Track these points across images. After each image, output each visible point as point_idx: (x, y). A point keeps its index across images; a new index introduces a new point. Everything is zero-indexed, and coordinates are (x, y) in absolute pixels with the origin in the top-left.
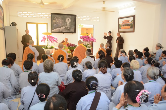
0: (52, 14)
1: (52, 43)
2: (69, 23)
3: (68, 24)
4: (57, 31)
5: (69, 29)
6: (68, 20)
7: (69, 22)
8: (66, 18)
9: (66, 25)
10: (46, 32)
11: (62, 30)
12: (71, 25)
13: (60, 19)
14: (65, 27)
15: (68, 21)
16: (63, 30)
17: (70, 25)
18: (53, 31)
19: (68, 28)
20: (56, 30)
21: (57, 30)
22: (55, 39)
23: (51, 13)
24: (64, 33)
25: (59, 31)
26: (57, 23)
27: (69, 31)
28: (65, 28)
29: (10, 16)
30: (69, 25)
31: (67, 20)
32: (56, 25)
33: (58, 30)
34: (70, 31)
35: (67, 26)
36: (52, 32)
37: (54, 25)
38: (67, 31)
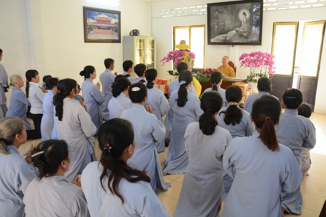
0: (209, 6)
2: (247, 21)
3: (242, 23)
4: (221, 40)
5: (245, 34)
6: (244, 14)
7: (245, 20)
8: (239, 10)
9: (240, 26)
11: (230, 37)
13: (225, 15)
14: (237, 31)
15: (244, 16)
16: (232, 39)
17: (248, 25)
19: (243, 33)
20: (218, 39)
21: (220, 38)
23: (208, 4)
26: (220, 24)
27: (245, 41)
28: (237, 34)
29: (152, 18)
30: (245, 25)
31: (241, 16)
32: (217, 29)
33: (222, 38)
34: (249, 40)
35: (241, 30)
37: (214, 28)
38: (241, 40)
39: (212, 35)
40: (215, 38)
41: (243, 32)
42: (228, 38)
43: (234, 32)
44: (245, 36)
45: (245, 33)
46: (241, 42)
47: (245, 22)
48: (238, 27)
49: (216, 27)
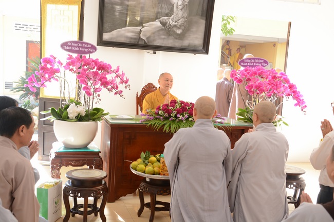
1: (89, 94)
2: (184, 7)
3: (175, 9)
4: (127, 37)
5: (179, 32)
7: (180, 3)
9: (170, 13)
10: (76, 38)
11: (148, 35)
12: (190, 14)
14: (163, 24)
16: (152, 38)
17: (186, 15)
18: (106, 36)
19: (175, 29)
20: (122, 36)
21: (126, 33)
22: (109, 77)
24: (155, 48)
25: (133, 41)
27: (177, 44)
28: (162, 29)
30: (180, 13)
32: (121, 13)
33: (130, 35)
34: (186, 43)
35: (171, 21)
36: (102, 42)
37: (113, 10)
38: (170, 42)
39: (106, 26)
40: (114, 32)
41: (175, 26)
42: (144, 35)
43: (157, 23)
44: (178, 34)
45: (179, 28)
46: (170, 45)
47: (180, 7)
48: (167, 15)
49: (118, 8)
